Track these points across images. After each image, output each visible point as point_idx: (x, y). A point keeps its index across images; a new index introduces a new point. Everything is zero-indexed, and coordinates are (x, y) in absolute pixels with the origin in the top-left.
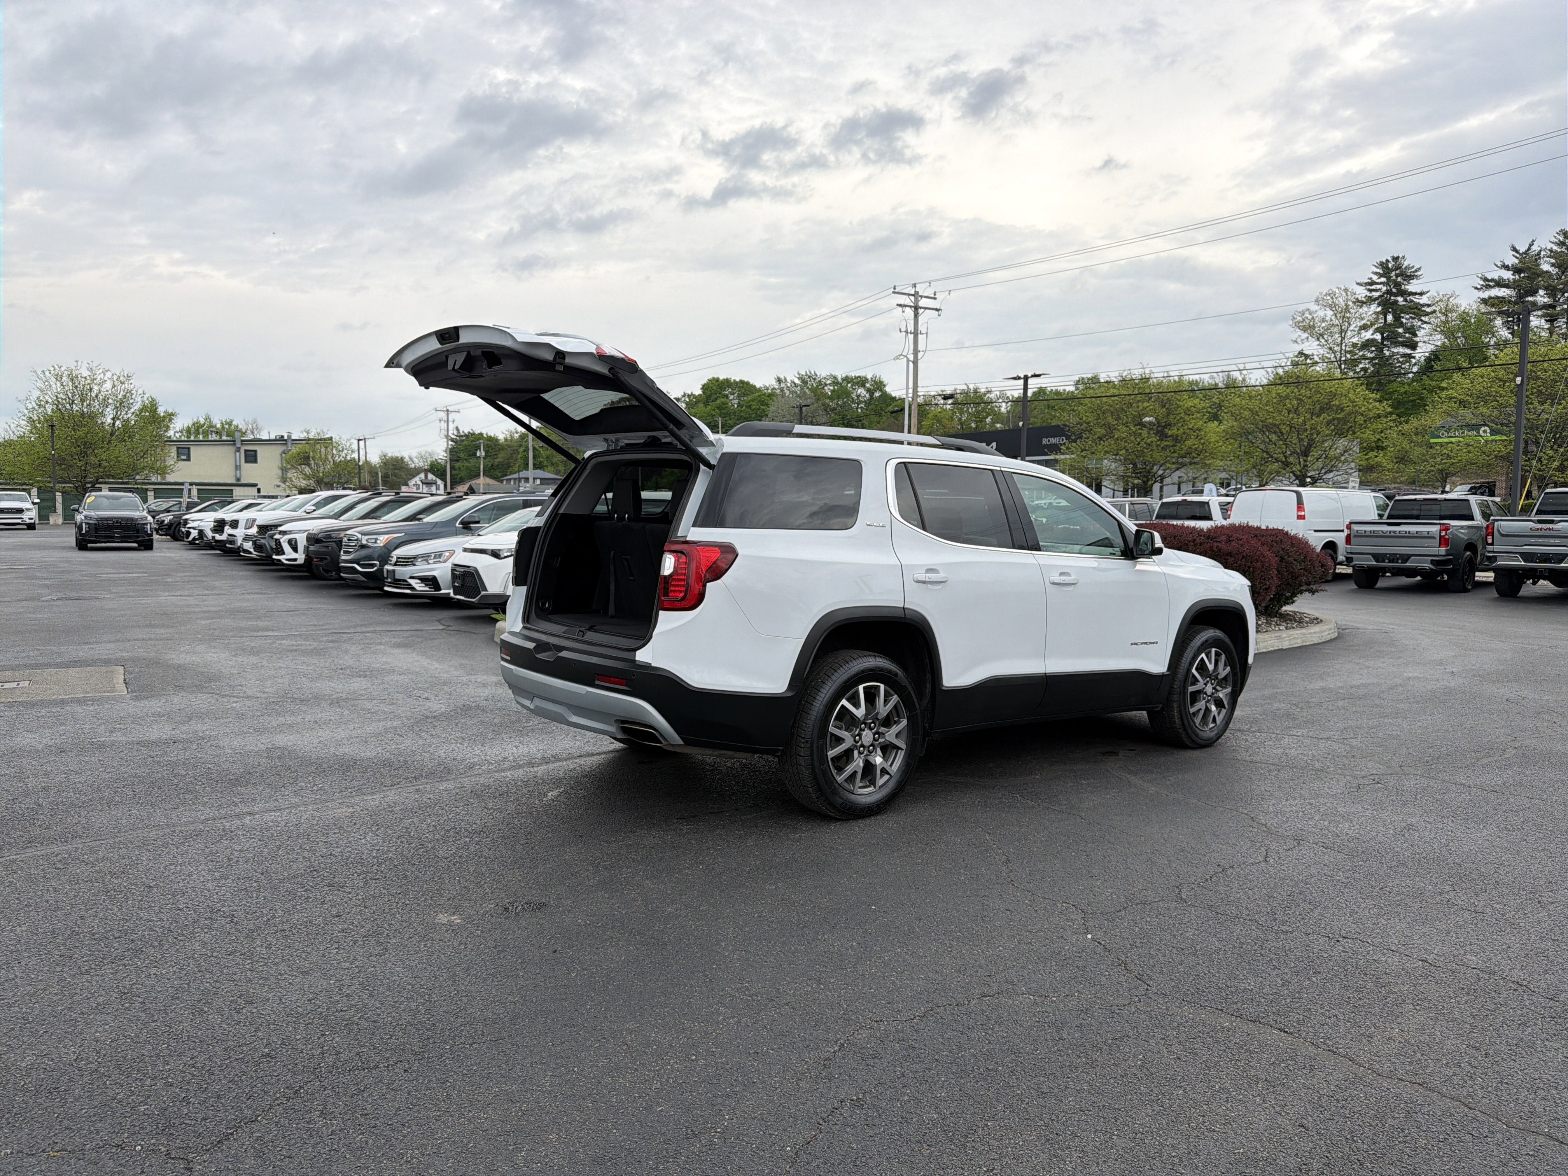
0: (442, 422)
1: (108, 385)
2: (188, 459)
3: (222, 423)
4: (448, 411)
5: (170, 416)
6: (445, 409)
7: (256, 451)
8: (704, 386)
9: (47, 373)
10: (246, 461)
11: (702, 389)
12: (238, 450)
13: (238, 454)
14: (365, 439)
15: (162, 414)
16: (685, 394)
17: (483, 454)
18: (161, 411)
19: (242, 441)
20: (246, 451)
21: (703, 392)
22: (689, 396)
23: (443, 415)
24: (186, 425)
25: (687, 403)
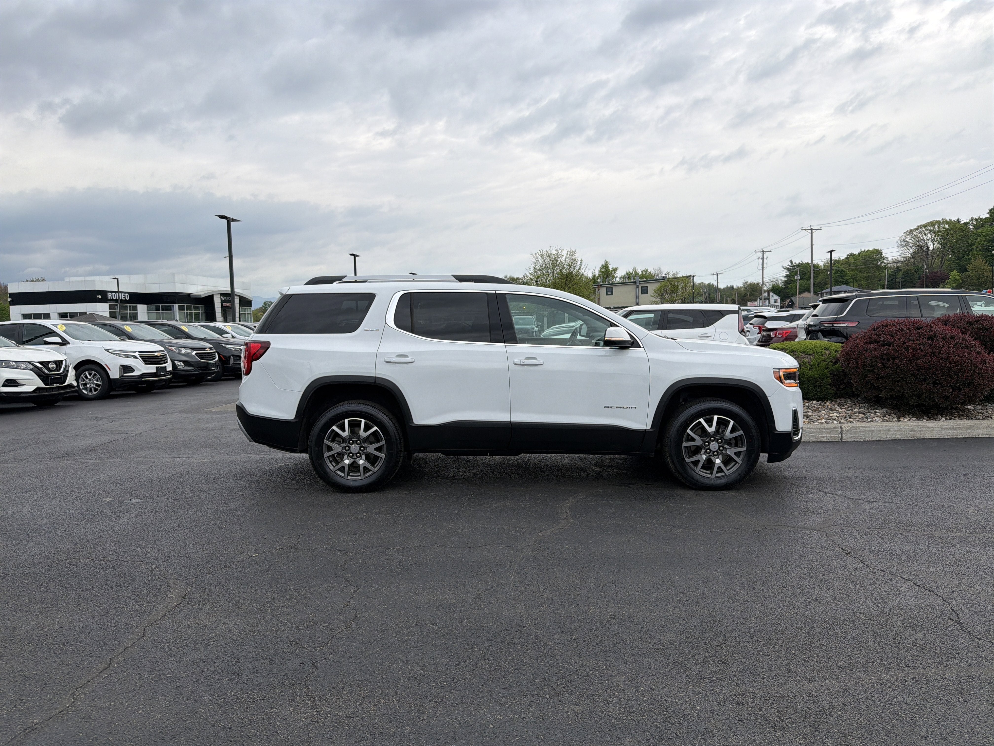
0: (760, 259)
1: (564, 258)
2: (612, 294)
3: (642, 272)
4: (763, 251)
5: (615, 270)
6: (762, 251)
7: (647, 287)
8: (990, 210)
9: (537, 254)
10: (642, 293)
11: (988, 213)
12: (638, 287)
13: (637, 289)
14: (717, 274)
15: (611, 270)
16: (972, 218)
17: (799, 278)
18: (611, 268)
19: (640, 282)
20: (642, 287)
21: (990, 216)
22: (976, 220)
23: (760, 255)
24: (623, 274)
25: (974, 225)
